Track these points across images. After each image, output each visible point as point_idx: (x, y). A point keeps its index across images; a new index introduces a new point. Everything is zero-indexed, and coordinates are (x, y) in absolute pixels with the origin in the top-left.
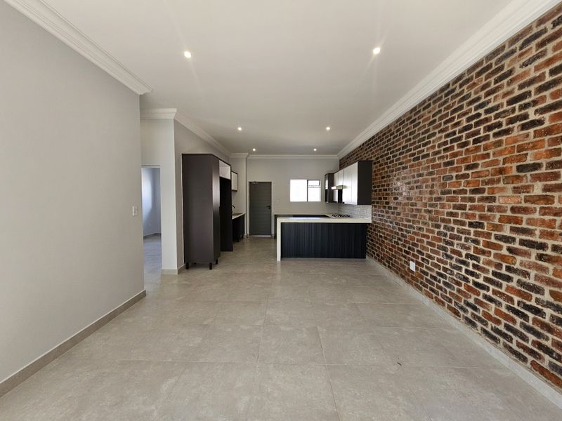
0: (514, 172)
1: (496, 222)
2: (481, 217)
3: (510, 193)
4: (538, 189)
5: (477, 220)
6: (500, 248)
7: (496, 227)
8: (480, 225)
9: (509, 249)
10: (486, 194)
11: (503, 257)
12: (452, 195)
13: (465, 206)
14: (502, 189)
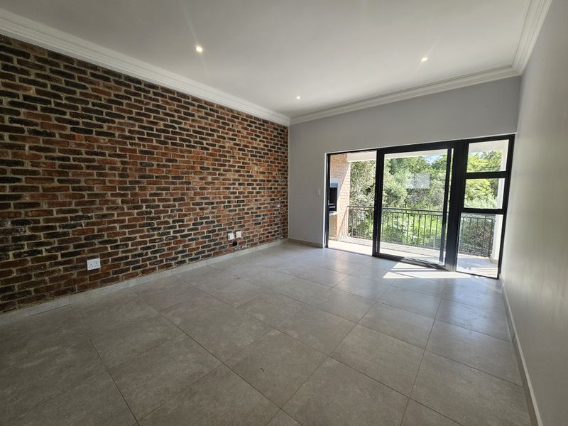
0: (199, 170)
1: (192, 195)
2: (183, 194)
3: (197, 180)
4: (209, 179)
5: (180, 196)
6: (195, 209)
7: (192, 199)
8: (182, 199)
9: (200, 209)
10: (184, 180)
11: (198, 214)
12: (155, 179)
13: (169, 188)
14: (194, 178)
